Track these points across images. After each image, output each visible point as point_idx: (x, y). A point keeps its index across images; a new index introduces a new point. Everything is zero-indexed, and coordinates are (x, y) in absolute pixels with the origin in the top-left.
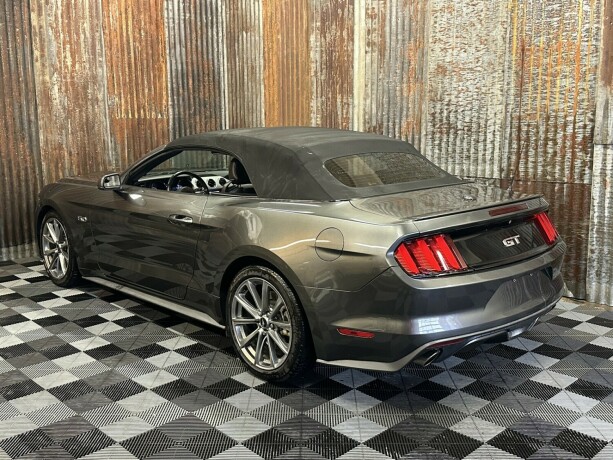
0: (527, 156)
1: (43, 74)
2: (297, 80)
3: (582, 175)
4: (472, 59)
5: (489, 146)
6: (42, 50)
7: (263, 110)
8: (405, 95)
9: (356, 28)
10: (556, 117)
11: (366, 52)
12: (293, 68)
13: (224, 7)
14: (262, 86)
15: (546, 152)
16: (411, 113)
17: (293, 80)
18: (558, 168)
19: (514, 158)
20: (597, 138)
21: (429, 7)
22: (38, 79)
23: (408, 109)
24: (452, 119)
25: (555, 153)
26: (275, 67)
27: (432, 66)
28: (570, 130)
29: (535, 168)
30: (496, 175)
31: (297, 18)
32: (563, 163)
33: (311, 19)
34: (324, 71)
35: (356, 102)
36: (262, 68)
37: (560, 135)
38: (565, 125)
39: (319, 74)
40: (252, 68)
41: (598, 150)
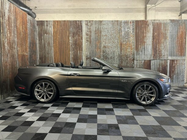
0: (123, 63)
1: (3, 38)
2: (65, 47)
3: (133, 65)
4: (111, 45)
5: (115, 61)
6: (3, 30)
7: (53, 54)
8: (96, 51)
9: (83, 37)
10: (128, 56)
11: (86, 42)
12: (63, 44)
13: (38, 27)
14: (53, 48)
15: (126, 62)
16: (98, 55)
17: (64, 47)
18: (128, 64)
19: (120, 63)
20: (135, 59)
21: (101, 35)
22: (2, 40)
23: (97, 54)
24: (108, 56)
25: (128, 62)
26: (57, 43)
27: (103, 46)
28: (130, 58)
29: (124, 64)
30: (117, 66)
31: (65, 33)
32: (129, 63)
33: (69, 33)
34: (74, 45)
35: (83, 52)
36: (53, 43)
37: (128, 59)
38: (129, 57)
39: (72, 46)
40: (49, 43)
41: (135, 61)
